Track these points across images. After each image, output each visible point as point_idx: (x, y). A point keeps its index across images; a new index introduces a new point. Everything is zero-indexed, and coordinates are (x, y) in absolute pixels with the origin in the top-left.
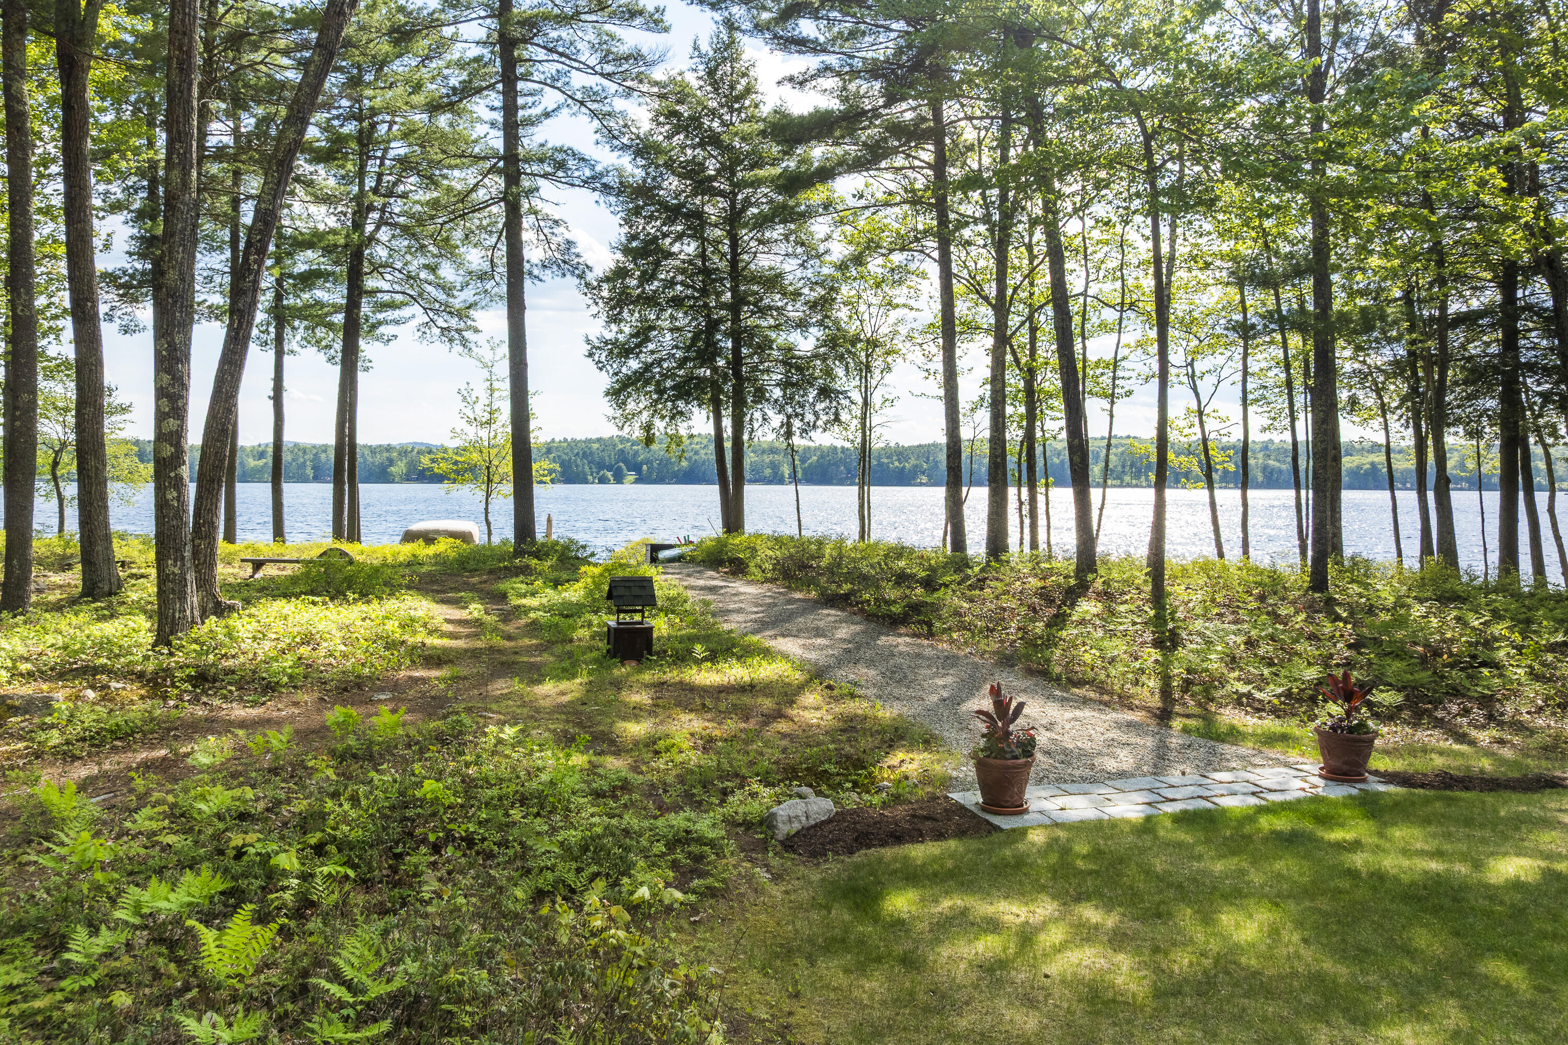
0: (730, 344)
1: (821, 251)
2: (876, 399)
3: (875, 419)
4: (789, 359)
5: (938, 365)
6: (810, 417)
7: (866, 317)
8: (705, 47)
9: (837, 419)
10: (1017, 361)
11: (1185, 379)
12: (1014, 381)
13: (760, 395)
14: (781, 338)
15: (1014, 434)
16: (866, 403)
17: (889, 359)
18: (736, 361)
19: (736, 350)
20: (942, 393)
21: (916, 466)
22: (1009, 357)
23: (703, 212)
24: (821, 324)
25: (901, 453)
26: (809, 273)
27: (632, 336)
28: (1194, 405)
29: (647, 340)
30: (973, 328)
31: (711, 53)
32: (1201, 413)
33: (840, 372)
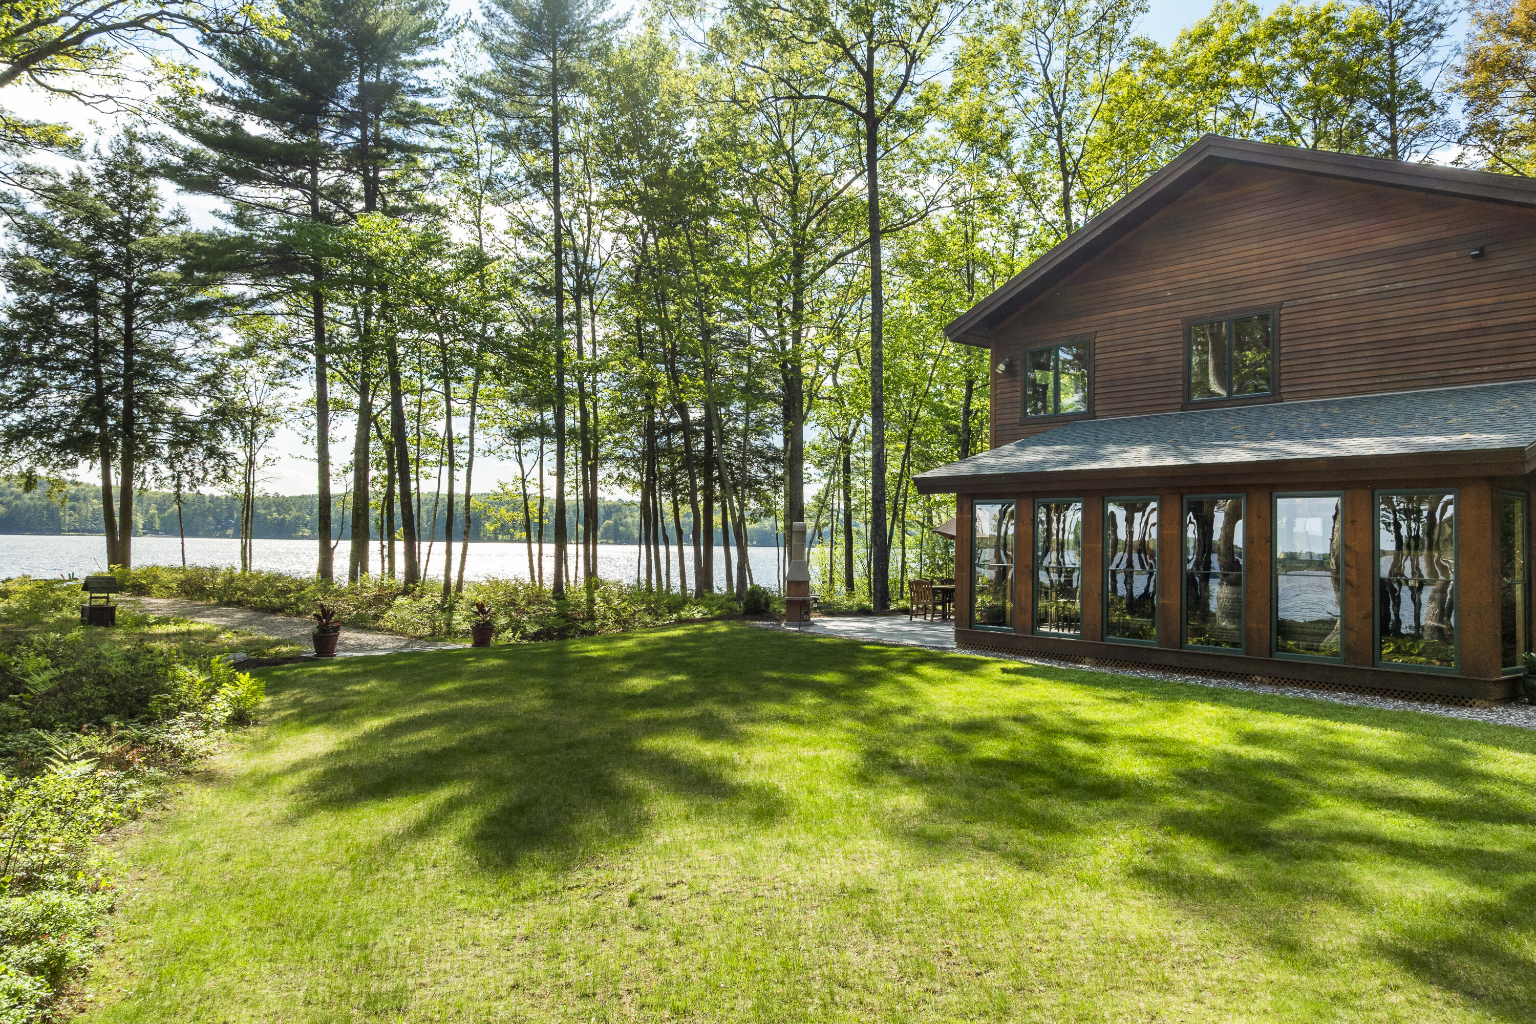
0: (121, 404)
1: (212, 334)
2: (259, 458)
3: (258, 475)
4: (179, 422)
5: (314, 433)
6: (200, 474)
7: (253, 389)
8: (107, 153)
9: (225, 476)
10: (380, 436)
11: (513, 455)
12: (376, 448)
13: (152, 452)
14: (171, 403)
15: (377, 490)
16: (251, 462)
17: (273, 426)
18: (128, 420)
19: (128, 411)
20: (316, 456)
21: (297, 518)
22: (373, 432)
23: (97, 289)
24: (208, 394)
25: (281, 503)
26: (200, 351)
27: (18, 391)
28: (520, 475)
29: (33, 395)
30: (343, 407)
31: (111, 155)
32: (524, 480)
33: (226, 434)
